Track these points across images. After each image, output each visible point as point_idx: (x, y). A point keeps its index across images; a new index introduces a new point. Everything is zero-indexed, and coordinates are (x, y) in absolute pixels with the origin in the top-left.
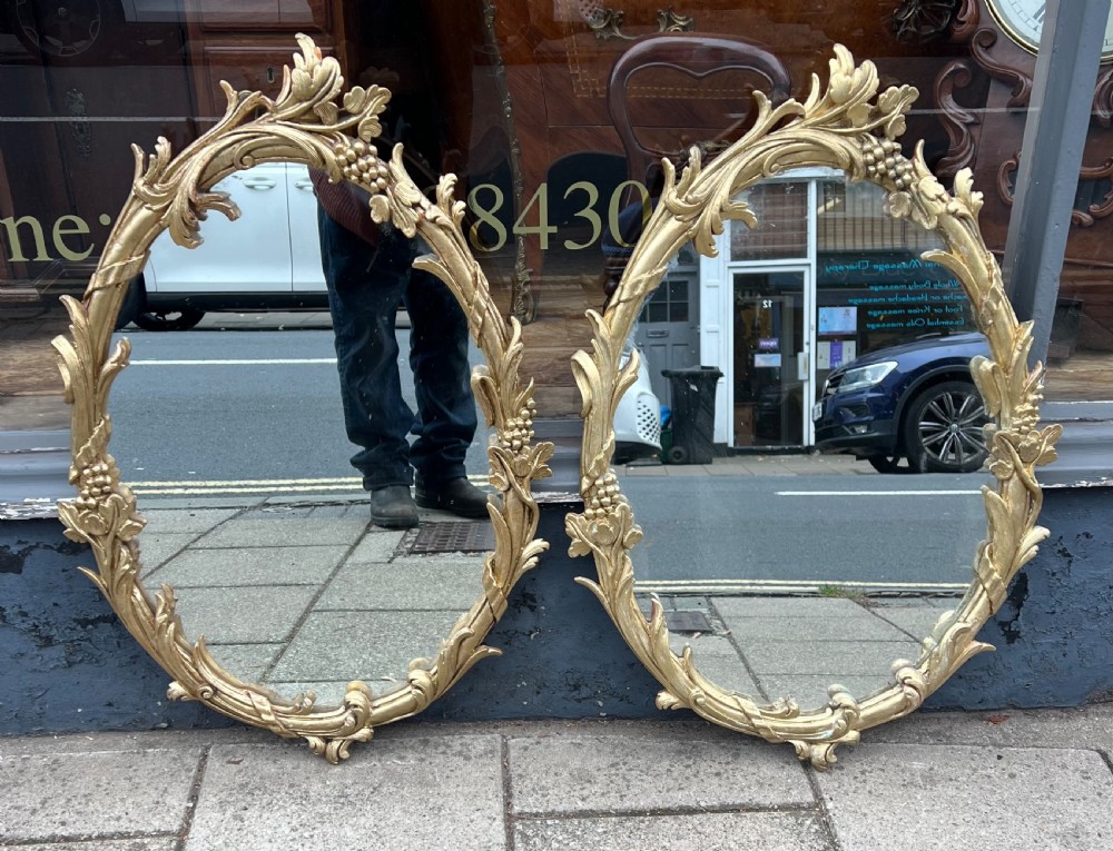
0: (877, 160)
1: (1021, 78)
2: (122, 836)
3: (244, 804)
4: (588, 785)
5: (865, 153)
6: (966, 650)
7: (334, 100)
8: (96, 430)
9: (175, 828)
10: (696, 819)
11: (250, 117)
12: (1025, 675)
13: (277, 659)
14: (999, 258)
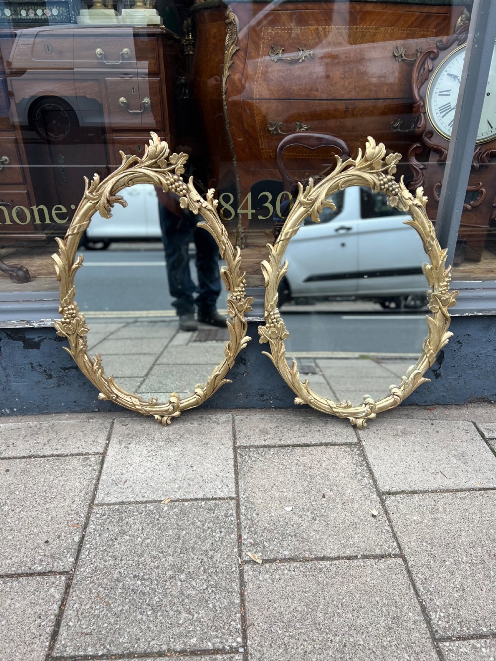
0: (385, 183)
1: (443, 150)
2: (80, 454)
3: (129, 442)
4: (266, 435)
5: (380, 180)
6: (419, 381)
7: (165, 159)
8: (70, 292)
9: (101, 451)
10: (310, 448)
11: (131, 166)
12: (443, 391)
13: (141, 384)
14: (434, 223)
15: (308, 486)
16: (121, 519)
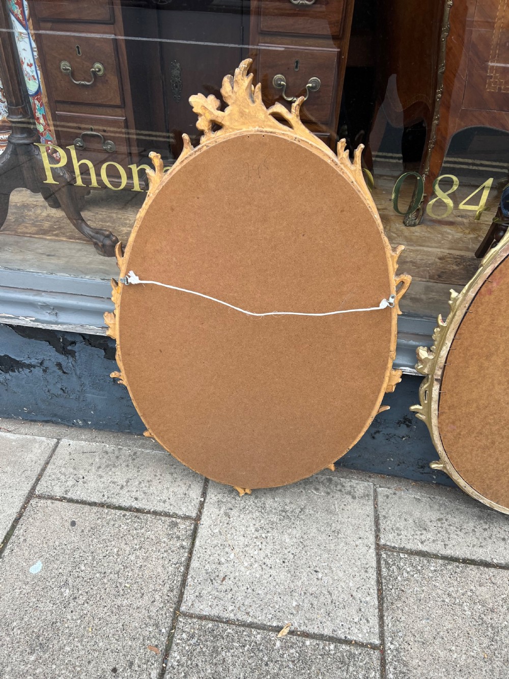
2: (167, 515)
3: (230, 505)
4: (424, 532)
9: (194, 515)
10: (491, 572)
15: (488, 647)
16: (215, 651)
